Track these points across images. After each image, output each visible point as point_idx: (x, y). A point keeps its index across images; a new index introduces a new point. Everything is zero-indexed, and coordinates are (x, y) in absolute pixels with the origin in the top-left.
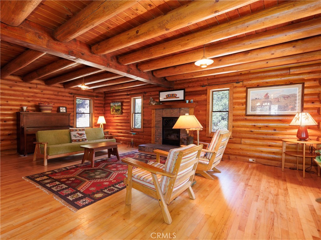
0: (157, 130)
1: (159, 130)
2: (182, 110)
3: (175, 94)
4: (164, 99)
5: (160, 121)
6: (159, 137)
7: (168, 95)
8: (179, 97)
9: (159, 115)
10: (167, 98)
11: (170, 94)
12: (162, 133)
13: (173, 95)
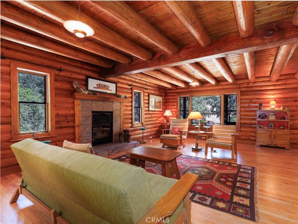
0: (85, 129)
1: (87, 129)
2: (115, 104)
3: (107, 86)
4: (94, 88)
5: (88, 116)
6: (87, 138)
7: (100, 84)
8: (111, 90)
9: (87, 108)
10: (98, 88)
11: (102, 85)
12: (91, 132)
13: (105, 86)
